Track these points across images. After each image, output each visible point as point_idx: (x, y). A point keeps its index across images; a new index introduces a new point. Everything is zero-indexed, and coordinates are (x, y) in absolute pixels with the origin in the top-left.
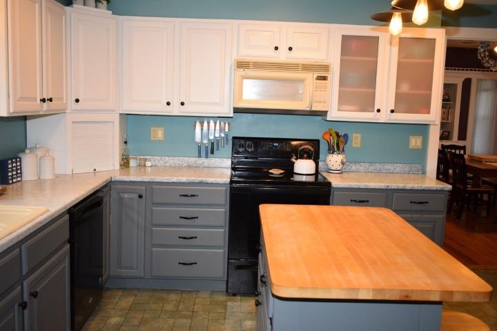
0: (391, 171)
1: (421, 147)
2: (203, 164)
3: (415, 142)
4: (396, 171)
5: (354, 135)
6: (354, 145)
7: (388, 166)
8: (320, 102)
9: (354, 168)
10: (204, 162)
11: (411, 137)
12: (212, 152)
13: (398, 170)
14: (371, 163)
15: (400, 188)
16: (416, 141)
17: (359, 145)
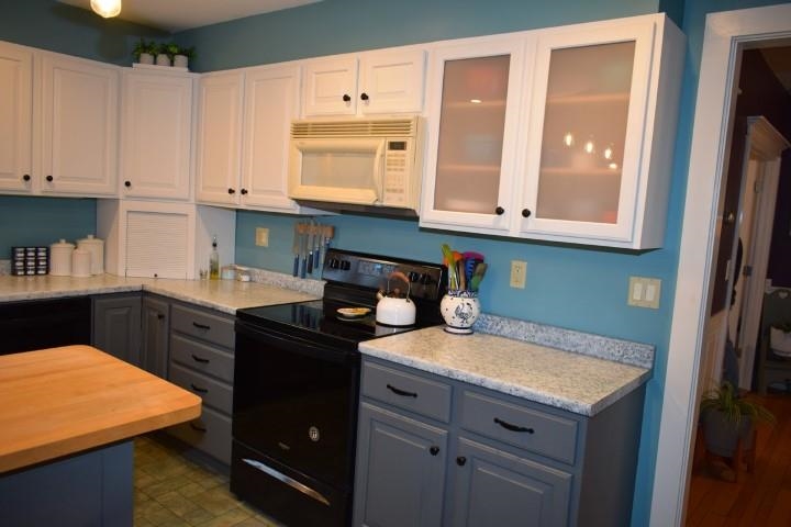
0: (581, 349)
1: (656, 306)
2: (300, 287)
3: (643, 292)
4: (591, 352)
5: (514, 263)
6: (513, 284)
7: (574, 338)
8: (394, 191)
9: (507, 330)
10: (302, 285)
11: (632, 278)
12: (310, 272)
13: (594, 350)
14: (540, 324)
15: (473, 382)
16: (645, 291)
17: (522, 286)
